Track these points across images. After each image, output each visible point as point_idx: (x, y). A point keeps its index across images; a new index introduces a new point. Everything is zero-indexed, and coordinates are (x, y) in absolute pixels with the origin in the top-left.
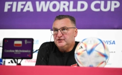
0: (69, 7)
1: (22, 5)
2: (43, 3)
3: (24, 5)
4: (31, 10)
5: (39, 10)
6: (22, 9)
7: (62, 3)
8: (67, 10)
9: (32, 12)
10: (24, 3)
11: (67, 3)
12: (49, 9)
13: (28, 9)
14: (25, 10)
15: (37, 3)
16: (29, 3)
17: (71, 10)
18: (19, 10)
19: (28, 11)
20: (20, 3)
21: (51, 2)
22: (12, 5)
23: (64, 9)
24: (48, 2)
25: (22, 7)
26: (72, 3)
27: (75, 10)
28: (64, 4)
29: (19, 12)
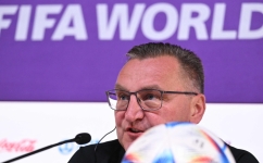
0: (209, 24)
1: (50, 16)
2: (121, 10)
3: (57, 17)
4: (80, 33)
5: (106, 33)
6: (49, 32)
7: (187, 8)
8: (202, 35)
9: (81, 42)
10: (56, 9)
11: (203, 10)
12: (139, 31)
13: (70, 32)
14: (58, 36)
15: (102, 9)
16: (75, 11)
17: (219, 33)
18: (38, 35)
19: (69, 39)
20: (43, 10)
21: (148, 6)
22: (14, 18)
23: (192, 31)
24: (139, 8)
25: (50, 23)
26: (220, 9)
27: (231, 35)
28: (195, 15)
29: (37, 42)
